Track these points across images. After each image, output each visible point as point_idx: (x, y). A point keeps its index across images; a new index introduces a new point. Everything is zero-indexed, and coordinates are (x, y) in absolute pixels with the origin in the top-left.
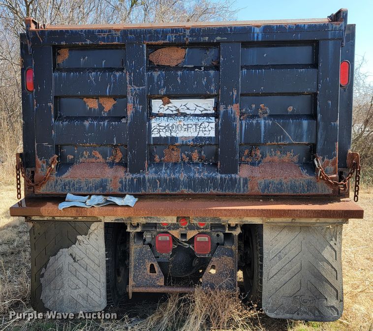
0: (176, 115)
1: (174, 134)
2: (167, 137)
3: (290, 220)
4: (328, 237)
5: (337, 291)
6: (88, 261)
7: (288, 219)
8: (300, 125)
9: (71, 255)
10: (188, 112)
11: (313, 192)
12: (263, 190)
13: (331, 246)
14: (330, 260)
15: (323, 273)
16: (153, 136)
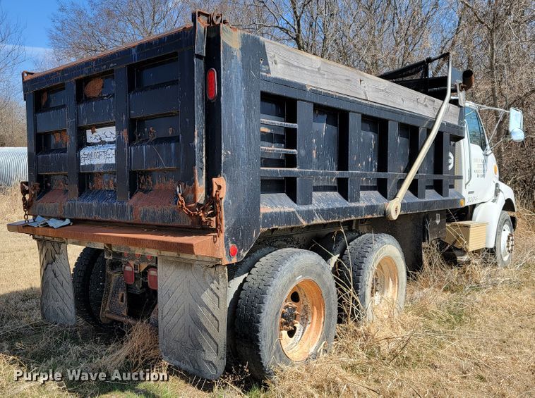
0: (100, 143)
1: (92, 162)
2: (89, 165)
3: (175, 254)
4: (208, 278)
5: (217, 345)
6: (62, 278)
7: (173, 253)
8: (170, 148)
9: (53, 271)
10: (107, 140)
11: (177, 223)
12: (143, 219)
13: (212, 290)
14: (211, 307)
15: (202, 320)
16: (81, 164)
